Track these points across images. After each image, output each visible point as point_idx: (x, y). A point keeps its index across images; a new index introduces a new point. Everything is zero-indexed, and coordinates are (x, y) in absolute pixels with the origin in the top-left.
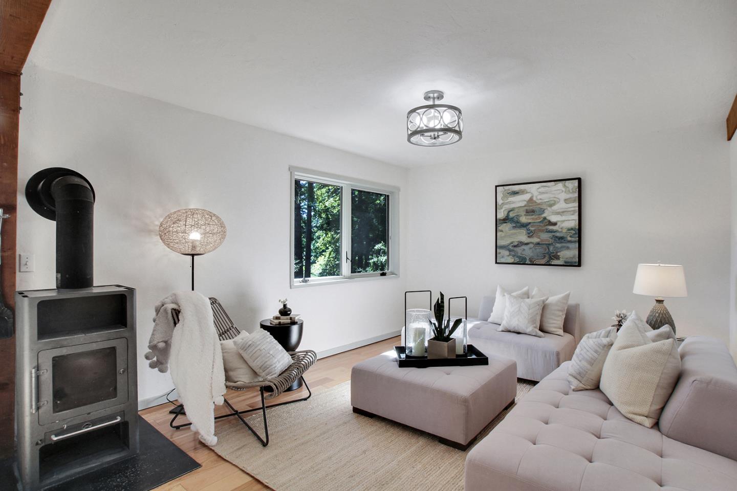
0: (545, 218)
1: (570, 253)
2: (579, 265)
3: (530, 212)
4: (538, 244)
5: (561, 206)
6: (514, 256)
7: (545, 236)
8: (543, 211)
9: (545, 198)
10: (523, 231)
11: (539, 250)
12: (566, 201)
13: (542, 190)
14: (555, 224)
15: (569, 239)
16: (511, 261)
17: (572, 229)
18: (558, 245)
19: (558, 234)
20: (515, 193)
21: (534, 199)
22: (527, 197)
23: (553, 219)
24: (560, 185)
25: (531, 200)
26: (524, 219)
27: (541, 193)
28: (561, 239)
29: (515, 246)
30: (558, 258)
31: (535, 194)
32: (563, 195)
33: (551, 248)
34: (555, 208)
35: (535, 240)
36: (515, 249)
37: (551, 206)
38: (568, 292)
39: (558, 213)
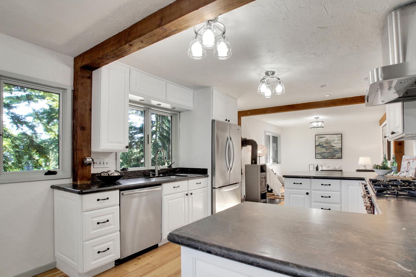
0: (331, 145)
1: (339, 155)
2: (341, 158)
3: (326, 143)
4: (329, 152)
5: (336, 141)
6: (321, 156)
7: (331, 150)
8: (331, 143)
9: (331, 139)
10: (324, 149)
11: (329, 154)
12: (338, 140)
13: (331, 137)
14: (334, 147)
15: (339, 151)
16: (321, 158)
17: (339, 148)
18: (335, 153)
19: (335, 150)
20: (322, 137)
21: (328, 139)
22: (325, 139)
23: (334, 145)
24: (336, 136)
25: (327, 140)
26: (324, 145)
27: (330, 138)
28: (336, 151)
29: (322, 153)
30: (335, 156)
31: (328, 138)
32: (336, 138)
33: (333, 154)
34: (334, 142)
35: (328, 151)
36: (322, 154)
37: (333, 141)
38: (341, 165)
39: (335, 144)
